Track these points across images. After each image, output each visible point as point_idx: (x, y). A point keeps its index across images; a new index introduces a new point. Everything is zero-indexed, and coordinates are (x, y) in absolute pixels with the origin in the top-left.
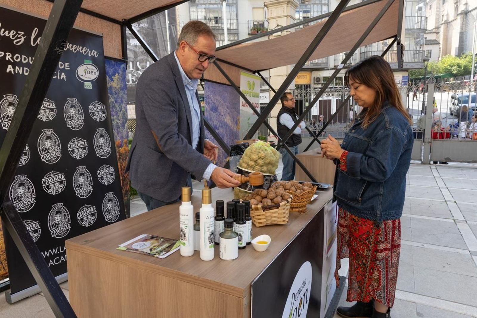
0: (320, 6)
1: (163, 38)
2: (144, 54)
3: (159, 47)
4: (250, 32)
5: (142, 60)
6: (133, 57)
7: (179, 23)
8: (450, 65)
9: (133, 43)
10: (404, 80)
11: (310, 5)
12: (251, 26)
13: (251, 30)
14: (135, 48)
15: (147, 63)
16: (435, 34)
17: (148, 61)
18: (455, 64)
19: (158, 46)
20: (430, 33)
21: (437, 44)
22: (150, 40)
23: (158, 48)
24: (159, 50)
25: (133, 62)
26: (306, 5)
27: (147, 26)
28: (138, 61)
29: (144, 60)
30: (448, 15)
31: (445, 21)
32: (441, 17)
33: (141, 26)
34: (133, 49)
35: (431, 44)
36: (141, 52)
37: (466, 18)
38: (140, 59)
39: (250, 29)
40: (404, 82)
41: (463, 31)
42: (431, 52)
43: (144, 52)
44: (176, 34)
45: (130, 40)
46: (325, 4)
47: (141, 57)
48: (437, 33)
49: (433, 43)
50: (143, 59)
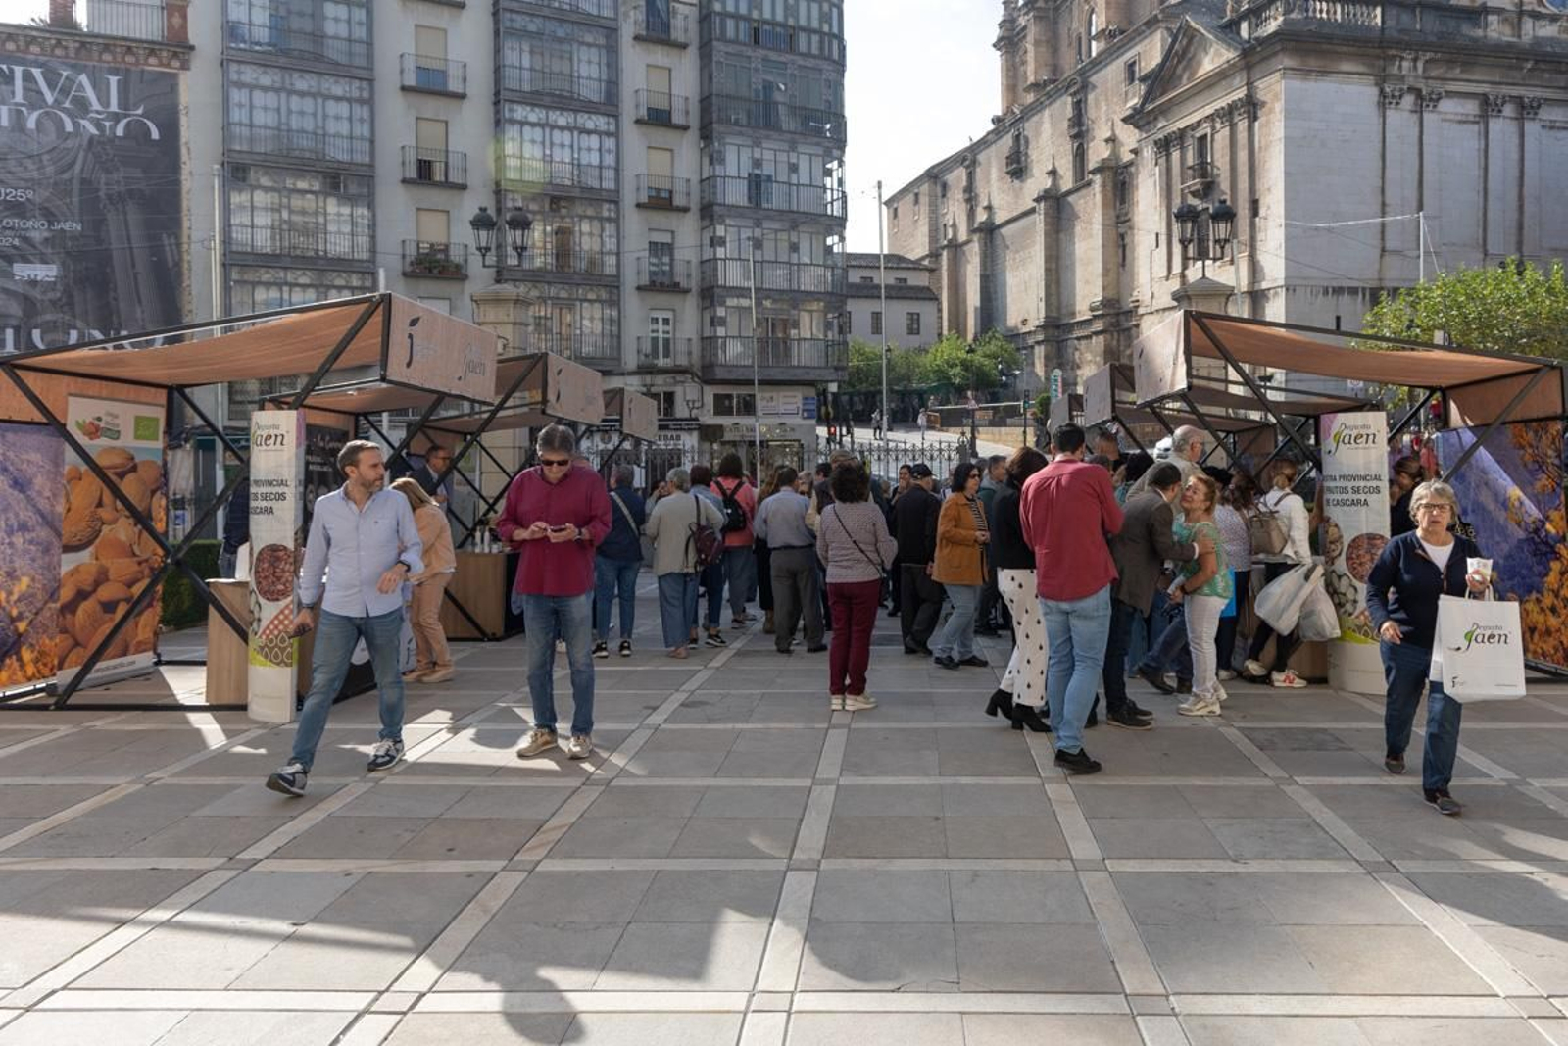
0: (596, 223)
1: (134, 266)
2: (61, 307)
3: (115, 291)
4: (408, 269)
5: (51, 325)
6: (20, 313)
7: (190, 229)
8: (947, 363)
9: (25, 274)
10: (807, 407)
11: (572, 217)
12: (411, 251)
13: (412, 263)
14: (27, 288)
15: (68, 334)
16: (927, 274)
17: (75, 328)
18: (958, 361)
19: (111, 286)
20: (915, 269)
21: (931, 299)
22: (87, 268)
23: (112, 294)
24: (115, 299)
25: (17, 330)
26: (562, 218)
27: (79, 229)
28: (36, 328)
29: (58, 324)
30: (954, 226)
31: (950, 241)
32: (942, 229)
33: (57, 227)
34: (20, 291)
35: (917, 299)
36: (50, 301)
37: (991, 242)
38: (48, 322)
39: (408, 260)
40: (807, 410)
41: (988, 272)
42: (918, 319)
43: (61, 303)
44: (177, 258)
45: (15, 265)
46: (609, 219)
47: (48, 317)
48: (931, 270)
49: (922, 296)
50: (55, 322)
